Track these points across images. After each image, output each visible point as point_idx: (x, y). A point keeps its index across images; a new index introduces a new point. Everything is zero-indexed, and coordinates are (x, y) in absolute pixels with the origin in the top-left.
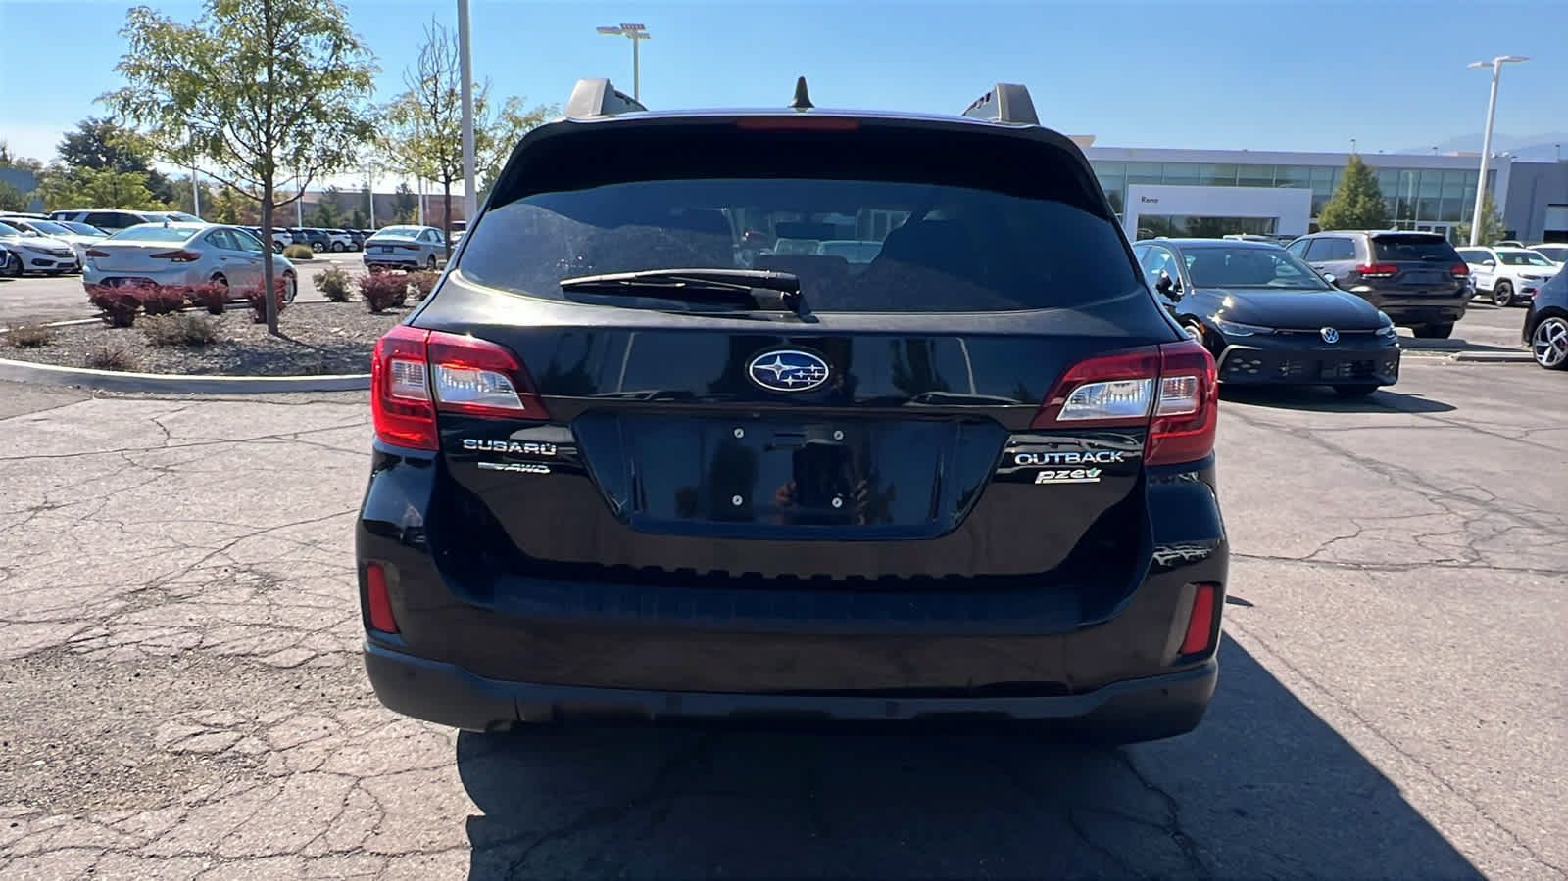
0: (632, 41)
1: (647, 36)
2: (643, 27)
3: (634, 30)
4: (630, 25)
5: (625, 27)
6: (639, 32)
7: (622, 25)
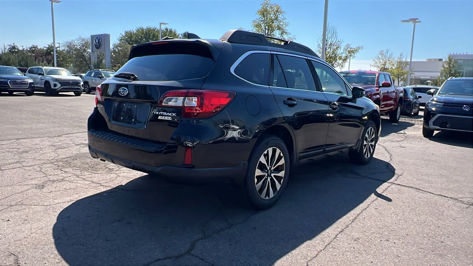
0: (413, 24)
1: (420, 22)
2: (417, 19)
3: (414, 20)
4: (412, 19)
5: (411, 20)
6: (417, 21)
7: (409, 19)
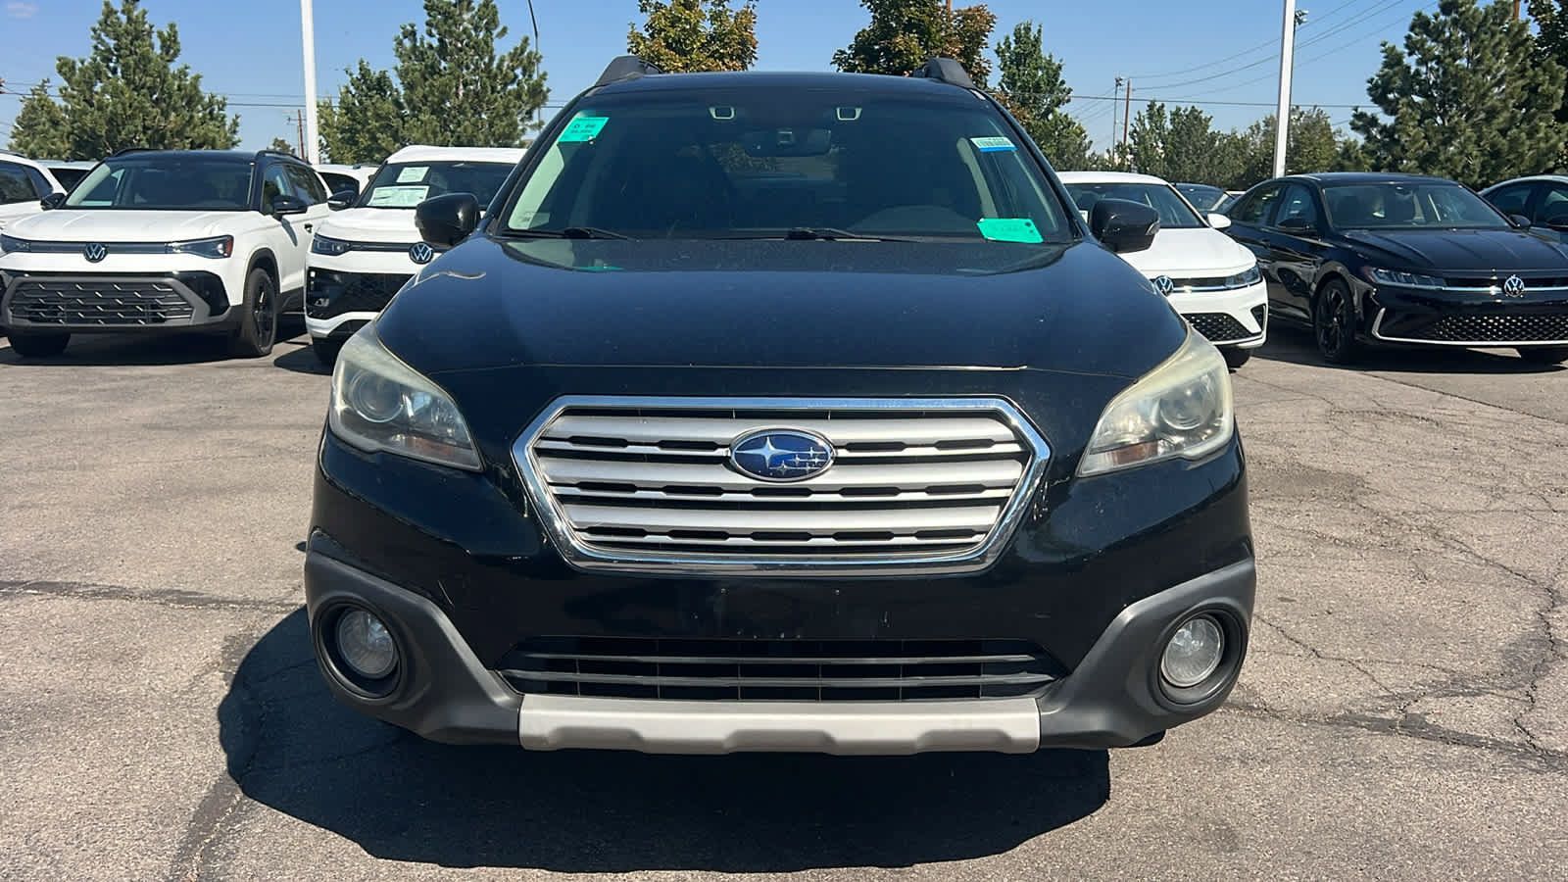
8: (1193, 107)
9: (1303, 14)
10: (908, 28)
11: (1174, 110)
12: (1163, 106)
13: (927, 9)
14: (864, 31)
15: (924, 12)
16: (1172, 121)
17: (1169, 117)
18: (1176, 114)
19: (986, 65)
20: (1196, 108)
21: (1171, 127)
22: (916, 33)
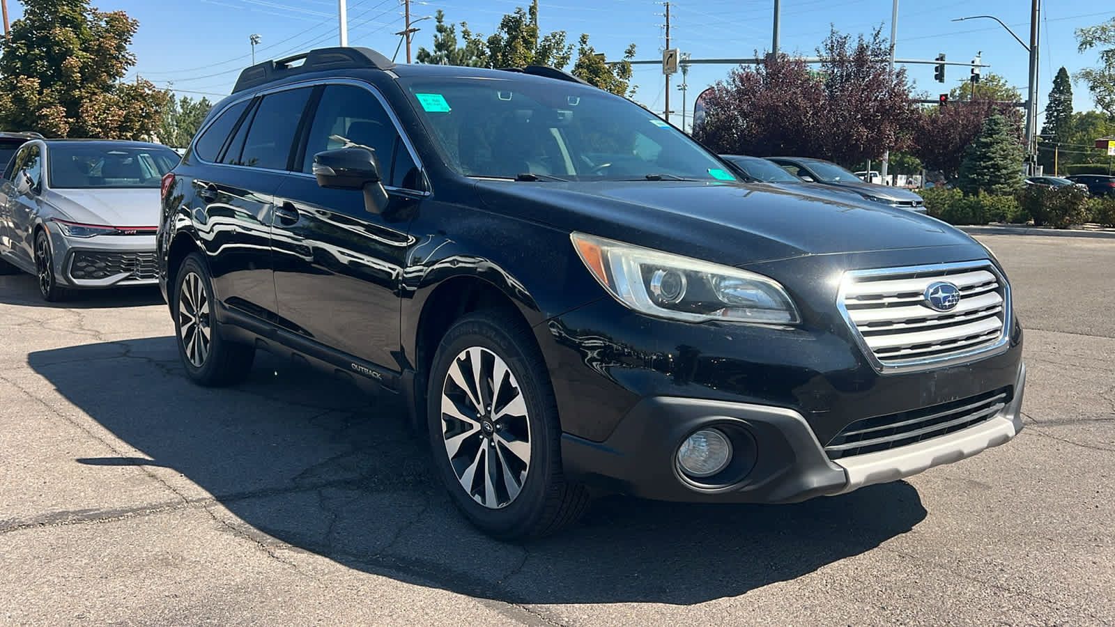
8: (204, 98)
9: (258, 37)
10: (64, 22)
11: (182, 99)
12: (174, 95)
13: (78, 9)
14: (19, 21)
15: (76, 11)
16: (182, 107)
17: (179, 104)
18: (184, 102)
19: (132, 58)
20: (207, 98)
21: (181, 111)
22: (70, 27)
